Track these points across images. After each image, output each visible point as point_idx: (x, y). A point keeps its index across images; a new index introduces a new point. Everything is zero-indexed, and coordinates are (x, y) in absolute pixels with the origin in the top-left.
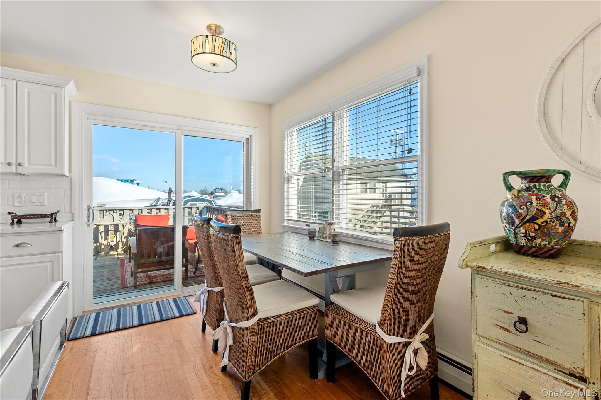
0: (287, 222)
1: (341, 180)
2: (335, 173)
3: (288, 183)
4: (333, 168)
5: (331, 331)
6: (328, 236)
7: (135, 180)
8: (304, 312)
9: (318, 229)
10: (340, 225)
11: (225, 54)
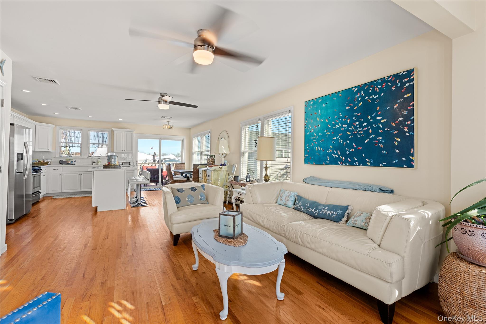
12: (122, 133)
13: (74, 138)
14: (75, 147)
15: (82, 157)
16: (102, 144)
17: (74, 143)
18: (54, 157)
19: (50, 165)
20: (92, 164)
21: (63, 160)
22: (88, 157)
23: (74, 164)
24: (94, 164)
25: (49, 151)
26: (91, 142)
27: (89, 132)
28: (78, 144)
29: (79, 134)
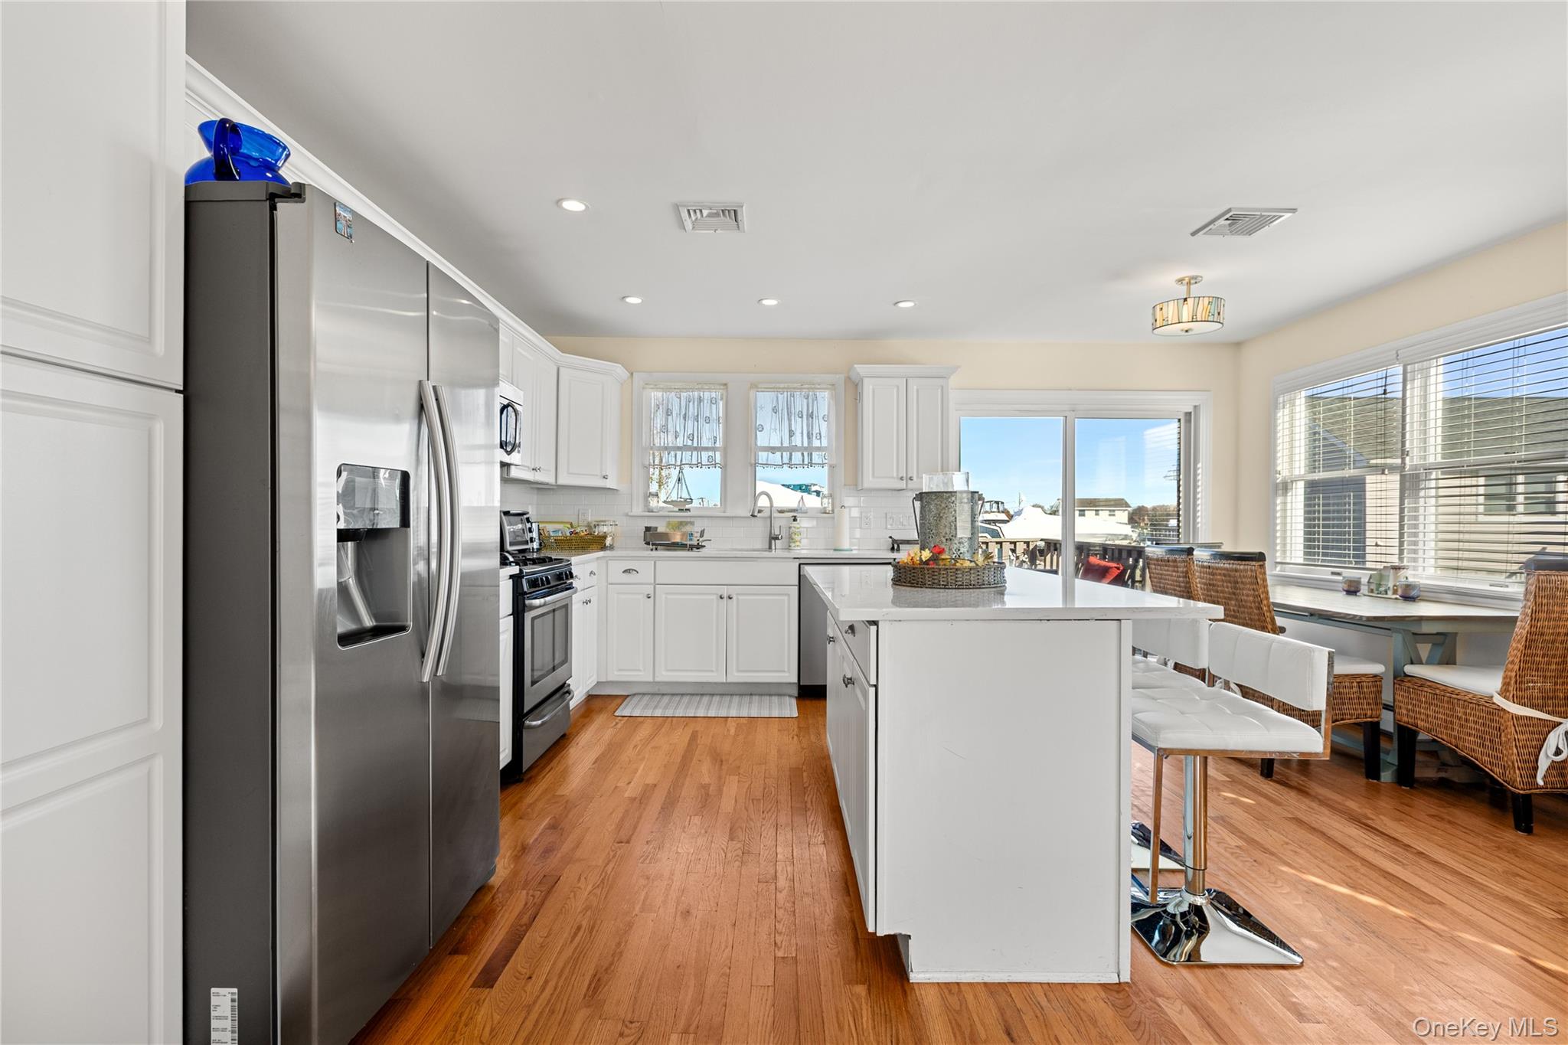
0: (1281, 568)
1: (1423, 489)
2: (1408, 477)
3: (1285, 494)
4: (1404, 468)
5: (1408, 710)
6: (1391, 587)
7: (815, 485)
8: (1358, 680)
9: (1364, 580)
10: (1417, 570)
11: (1211, 318)
12: (898, 387)
13: (696, 423)
14: (699, 465)
15: (727, 514)
16: (806, 449)
17: (696, 449)
18: (627, 515)
19: (611, 547)
20: (768, 547)
21: (657, 528)
22: (753, 512)
23: (699, 547)
24: (773, 547)
25: (608, 484)
26: (762, 440)
27: (752, 393)
28: (711, 453)
29: (714, 406)
